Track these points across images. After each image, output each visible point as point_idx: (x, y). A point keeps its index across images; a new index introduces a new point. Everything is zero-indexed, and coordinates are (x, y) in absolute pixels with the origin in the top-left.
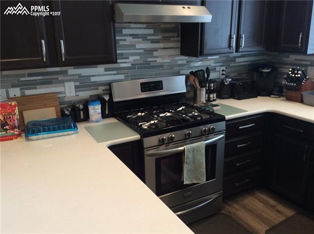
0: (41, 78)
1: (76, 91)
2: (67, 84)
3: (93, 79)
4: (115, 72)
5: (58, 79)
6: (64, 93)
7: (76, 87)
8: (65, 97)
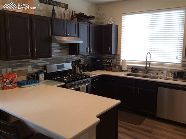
0: (19, 64)
1: (32, 69)
2: (29, 66)
3: (38, 64)
4: (46, 61)
5: (25, 64)
6: (28, 70)
7: (32, 67)
8: (28, 72)
